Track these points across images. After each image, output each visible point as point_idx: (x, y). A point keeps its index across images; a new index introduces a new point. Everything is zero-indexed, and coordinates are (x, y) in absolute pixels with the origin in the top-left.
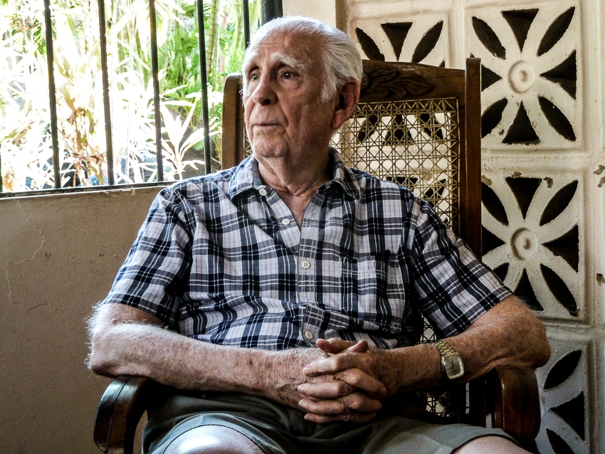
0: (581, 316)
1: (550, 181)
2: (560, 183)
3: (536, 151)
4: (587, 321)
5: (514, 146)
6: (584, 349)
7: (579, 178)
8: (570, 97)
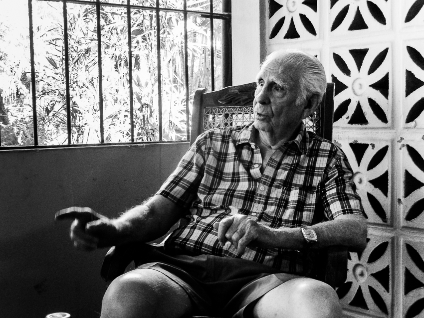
0: (389, 222)
1: (373, 146)
2: (379, 147)
3: (366, 128)
4: (392, 226)
5: (354, 125)
6: (390, 241)
7: (389, 144)
8: (385, 98)
